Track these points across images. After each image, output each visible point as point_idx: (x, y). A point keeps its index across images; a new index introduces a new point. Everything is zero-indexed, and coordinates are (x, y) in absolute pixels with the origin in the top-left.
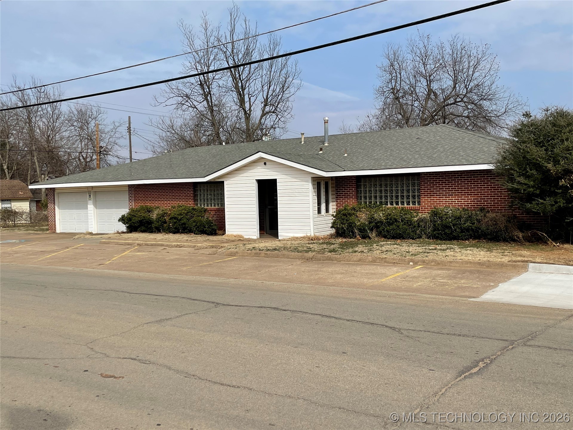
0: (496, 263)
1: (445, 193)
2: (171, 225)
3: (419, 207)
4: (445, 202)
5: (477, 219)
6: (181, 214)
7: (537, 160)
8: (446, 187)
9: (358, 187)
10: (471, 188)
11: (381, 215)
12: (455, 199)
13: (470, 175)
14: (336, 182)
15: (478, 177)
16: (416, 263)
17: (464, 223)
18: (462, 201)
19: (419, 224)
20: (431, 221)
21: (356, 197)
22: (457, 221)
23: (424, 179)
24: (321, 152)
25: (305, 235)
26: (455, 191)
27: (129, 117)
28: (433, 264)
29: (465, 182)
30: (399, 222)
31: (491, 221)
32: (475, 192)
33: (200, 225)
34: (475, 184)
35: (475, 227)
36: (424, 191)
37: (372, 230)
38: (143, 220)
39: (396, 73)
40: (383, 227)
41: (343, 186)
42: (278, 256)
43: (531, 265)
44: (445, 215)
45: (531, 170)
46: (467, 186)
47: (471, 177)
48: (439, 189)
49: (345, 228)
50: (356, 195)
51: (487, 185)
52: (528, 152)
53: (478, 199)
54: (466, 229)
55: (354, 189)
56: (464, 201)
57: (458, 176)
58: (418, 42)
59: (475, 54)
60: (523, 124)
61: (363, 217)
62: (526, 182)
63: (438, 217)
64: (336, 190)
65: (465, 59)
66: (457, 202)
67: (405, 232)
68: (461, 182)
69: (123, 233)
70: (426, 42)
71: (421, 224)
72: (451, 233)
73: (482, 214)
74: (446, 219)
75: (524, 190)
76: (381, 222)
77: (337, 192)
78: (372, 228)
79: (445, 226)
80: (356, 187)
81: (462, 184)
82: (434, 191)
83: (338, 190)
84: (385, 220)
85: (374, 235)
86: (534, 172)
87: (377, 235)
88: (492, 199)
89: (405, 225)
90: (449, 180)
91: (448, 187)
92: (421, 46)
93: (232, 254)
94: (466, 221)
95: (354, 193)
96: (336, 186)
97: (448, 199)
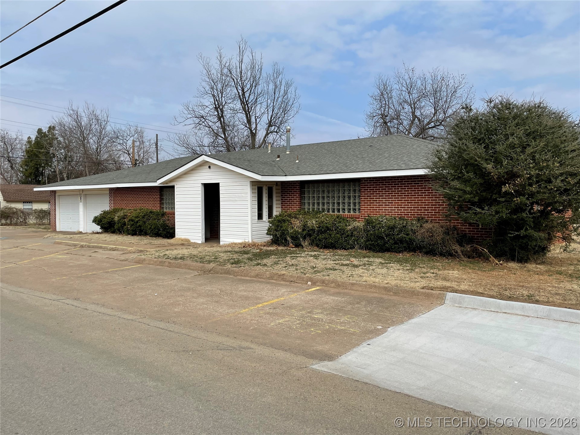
0: (405, 290)
1: (385, 201)
2: (129, 227)
3: (359, 215)
4: (385, 210)
5: (412, 230)
6: (138, 217)
7: (476, 161)
8: (386, 194)
9: (302, 193)
10: (411, 196)
11: (314, 222)
12: (394, 208)
13: (411, 181)
14: (281, 188)
15: (419, 183)
16: (314, 284)
17: (398, 234)
18: (402, 210)
19: (352, 233)
20: (364, 230)
21: (300, 203)
22: (390, 232)
23: (364, 185)
24: (278, 159)
25: (243, 241)
26: (394, 198)
27: (157, 135)
28: (333, 285)
29: (405, 189)
30: (332, 230)
31: (428, 232)
32: (415, 200)
33: (155, 228)
34: (415, 191)
35: (409, 239)
36: (364, 199)
37: (304, 238)
38: (111, 221)
39: (385, 101)
40: (315, 236)
41: (287, 192)
42: (179, 266)
43: (450, 295)
44: (379, 224)
45: (468, 172)
46: (407, 193)
47: (412, 184)
48: (379, 196)
49: (278, 236)
50: (300, 201)
51: (428, 193)
52: (465, 150)
53: (419, 208)
54: (399, 240)
55: (298, 195)
56: (404, 210)
57: (398, 182)
58: (403, 74)
59: (453, 83)
60: (462, 119)
61: (297, 224)
62: (462, 187)
63: (371, 226)
64: (281, 195)
65: (444, 89)
66: (397, 210)
67: (337, 241)
68: (401, 189)
69: (98, 233)
70: (411, 74)
71: (355, 233)
72: (384, 245)
73: (419, 225)
74: (378, 229)
75: (460, 197)
76: (313, 230)
77: (282, 197)
78: (305, 235)
79: (377, 236)
80: (300, 193)
81: (402, 191)
82: (374, 198)
83: (283, 196)
84: (317, 227)
85: (306, 244)
86: (471, 175)
87: (309, 243)
88: (433, 208)
89: (338, 234)
90: (389, 187)
91: (388, 194)
92: (406, 77)
93: (140, 262)
94: (400, 231)
95: (298, 199)
96: (281, 192)
97: (388, 208)
